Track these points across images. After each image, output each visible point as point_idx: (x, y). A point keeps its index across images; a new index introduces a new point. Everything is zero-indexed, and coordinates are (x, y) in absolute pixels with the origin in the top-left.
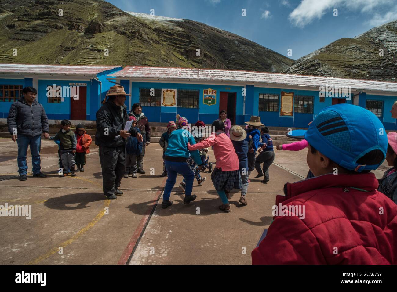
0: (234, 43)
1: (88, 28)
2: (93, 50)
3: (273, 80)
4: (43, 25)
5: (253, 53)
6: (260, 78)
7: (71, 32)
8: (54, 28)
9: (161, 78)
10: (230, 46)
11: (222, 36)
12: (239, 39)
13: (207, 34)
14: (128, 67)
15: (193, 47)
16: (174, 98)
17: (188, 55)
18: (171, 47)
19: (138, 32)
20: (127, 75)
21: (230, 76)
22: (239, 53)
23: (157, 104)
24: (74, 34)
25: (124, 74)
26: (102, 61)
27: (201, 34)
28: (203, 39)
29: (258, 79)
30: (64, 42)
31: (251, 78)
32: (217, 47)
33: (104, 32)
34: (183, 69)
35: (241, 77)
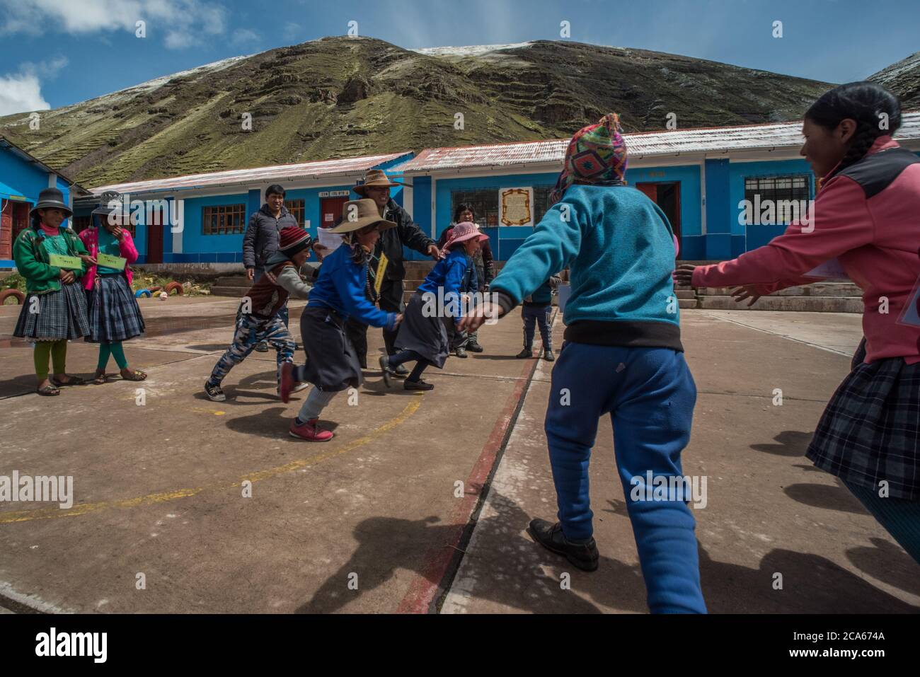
0: (659, 73)
1: (343, 94)
2: (353, 133)
3: (787, 138)
4: (271, 103)
5: (714, 88)
6: (745, 139)
7: (314, 105)
8: (287, 104)
9: (497, 165)
10: (650, 82)
11: (625, 63)
12: (670, 61)
13: (589, 64)
14: (425, 152)
15: (557, 99)
16: (528, 207)
17: (547, 117)
18: (508, 105)
19: (437, 85)
20: (425, 166)
21: (660, 144)
22: (673, 95)
23: (491, 223)
24: (320, 108)
25: (419, 165)
26: (369, 151)
27: (573, 67)
28: (579, 78)
29: (739, 141)
30: (302, 126)
31: (718, 142)
32: (614, 90)
33: (371, 96)
34: (543, 143)
35: (689, 142)
